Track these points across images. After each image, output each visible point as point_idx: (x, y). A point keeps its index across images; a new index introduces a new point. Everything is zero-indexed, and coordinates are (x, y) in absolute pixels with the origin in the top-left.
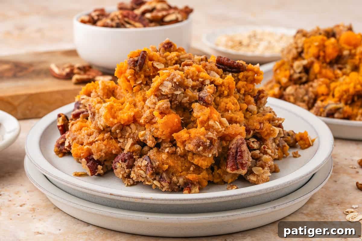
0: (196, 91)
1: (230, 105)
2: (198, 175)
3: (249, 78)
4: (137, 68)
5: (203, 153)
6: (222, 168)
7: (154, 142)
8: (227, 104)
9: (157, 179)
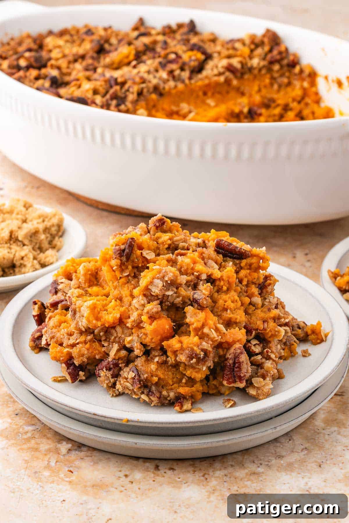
0: (190, 288)
1: (229, 304)
2: (190, 387)
3: (253, 266)
4: (124, 259)
5: (197, 365)
6: (218, 378)
7: (142, 351)
8: (225, 302)
9: (145, 393)
